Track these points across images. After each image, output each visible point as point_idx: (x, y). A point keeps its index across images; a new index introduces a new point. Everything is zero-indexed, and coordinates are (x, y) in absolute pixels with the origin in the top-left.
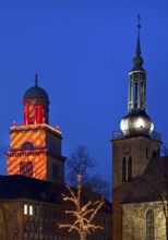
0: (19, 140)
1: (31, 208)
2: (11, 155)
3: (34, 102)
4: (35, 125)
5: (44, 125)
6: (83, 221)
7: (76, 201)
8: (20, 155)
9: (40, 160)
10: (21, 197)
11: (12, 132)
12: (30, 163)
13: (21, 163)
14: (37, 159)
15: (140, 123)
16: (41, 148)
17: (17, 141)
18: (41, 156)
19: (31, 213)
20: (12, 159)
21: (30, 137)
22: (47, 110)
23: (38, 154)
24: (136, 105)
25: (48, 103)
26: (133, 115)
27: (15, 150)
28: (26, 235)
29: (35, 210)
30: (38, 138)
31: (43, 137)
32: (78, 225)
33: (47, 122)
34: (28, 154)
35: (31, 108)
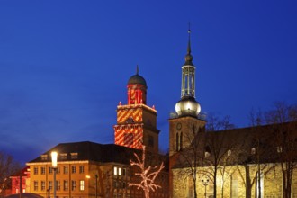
0: (124, 117)
1: (120, 170)
2: (118, 128)
3: (135, 87)
4: (136, 105)
5: (141, 105)
6: (147, 181)
7: (141, 166)
8: (124, 128)
9: (139, 132)
10: (112, 161)
11: (118, 110)
12: (131, 134)
13: (125, 134)
14: (136, 132)
15: (189, 106)
16: (139, 123)
17: (122, 117)
18: (140, 129)
19: (120, 174)
20: (118, 131)
21: (131, 115)
22: (145, 93)
23: (137, 127)
24: (186, 92)
25: (146, 88)
26: (185, 100)
27: (121, 124)
28: (115, 190)
29: (123, 172)
30: (137, 115)
31: (141, 114)
32: (143, 184)
33: (144, 103)
34: (130, 128)
35: (133, 91)
